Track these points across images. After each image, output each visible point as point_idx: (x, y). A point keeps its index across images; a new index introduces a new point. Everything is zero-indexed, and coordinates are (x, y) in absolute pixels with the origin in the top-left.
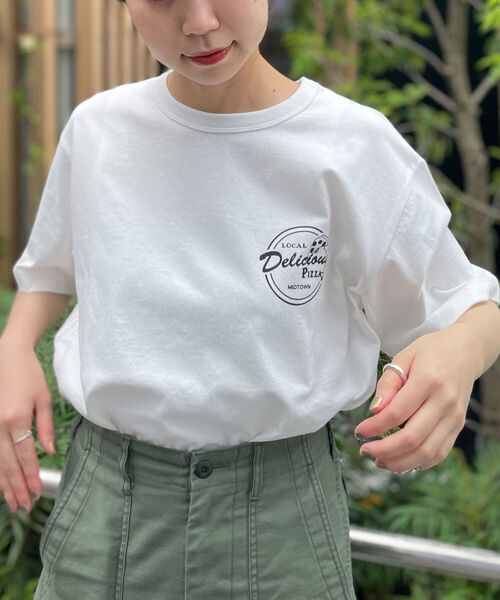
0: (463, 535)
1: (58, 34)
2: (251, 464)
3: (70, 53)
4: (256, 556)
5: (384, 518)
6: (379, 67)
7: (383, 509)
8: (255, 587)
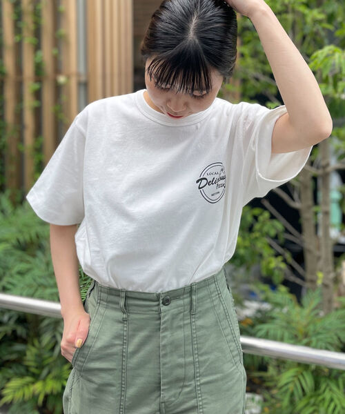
0: (295, 340)
1: (78, 75)
2: (191, 296)
3: (85, 86)
4: (197, 344)
5: (253, 331)
6: (252, 93)
7: (253, 326)
8: (197, 360)
